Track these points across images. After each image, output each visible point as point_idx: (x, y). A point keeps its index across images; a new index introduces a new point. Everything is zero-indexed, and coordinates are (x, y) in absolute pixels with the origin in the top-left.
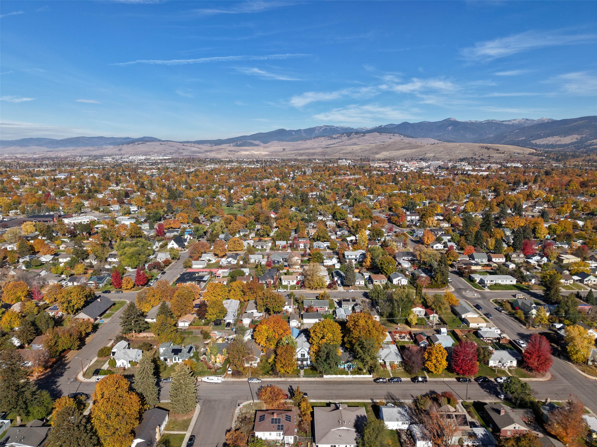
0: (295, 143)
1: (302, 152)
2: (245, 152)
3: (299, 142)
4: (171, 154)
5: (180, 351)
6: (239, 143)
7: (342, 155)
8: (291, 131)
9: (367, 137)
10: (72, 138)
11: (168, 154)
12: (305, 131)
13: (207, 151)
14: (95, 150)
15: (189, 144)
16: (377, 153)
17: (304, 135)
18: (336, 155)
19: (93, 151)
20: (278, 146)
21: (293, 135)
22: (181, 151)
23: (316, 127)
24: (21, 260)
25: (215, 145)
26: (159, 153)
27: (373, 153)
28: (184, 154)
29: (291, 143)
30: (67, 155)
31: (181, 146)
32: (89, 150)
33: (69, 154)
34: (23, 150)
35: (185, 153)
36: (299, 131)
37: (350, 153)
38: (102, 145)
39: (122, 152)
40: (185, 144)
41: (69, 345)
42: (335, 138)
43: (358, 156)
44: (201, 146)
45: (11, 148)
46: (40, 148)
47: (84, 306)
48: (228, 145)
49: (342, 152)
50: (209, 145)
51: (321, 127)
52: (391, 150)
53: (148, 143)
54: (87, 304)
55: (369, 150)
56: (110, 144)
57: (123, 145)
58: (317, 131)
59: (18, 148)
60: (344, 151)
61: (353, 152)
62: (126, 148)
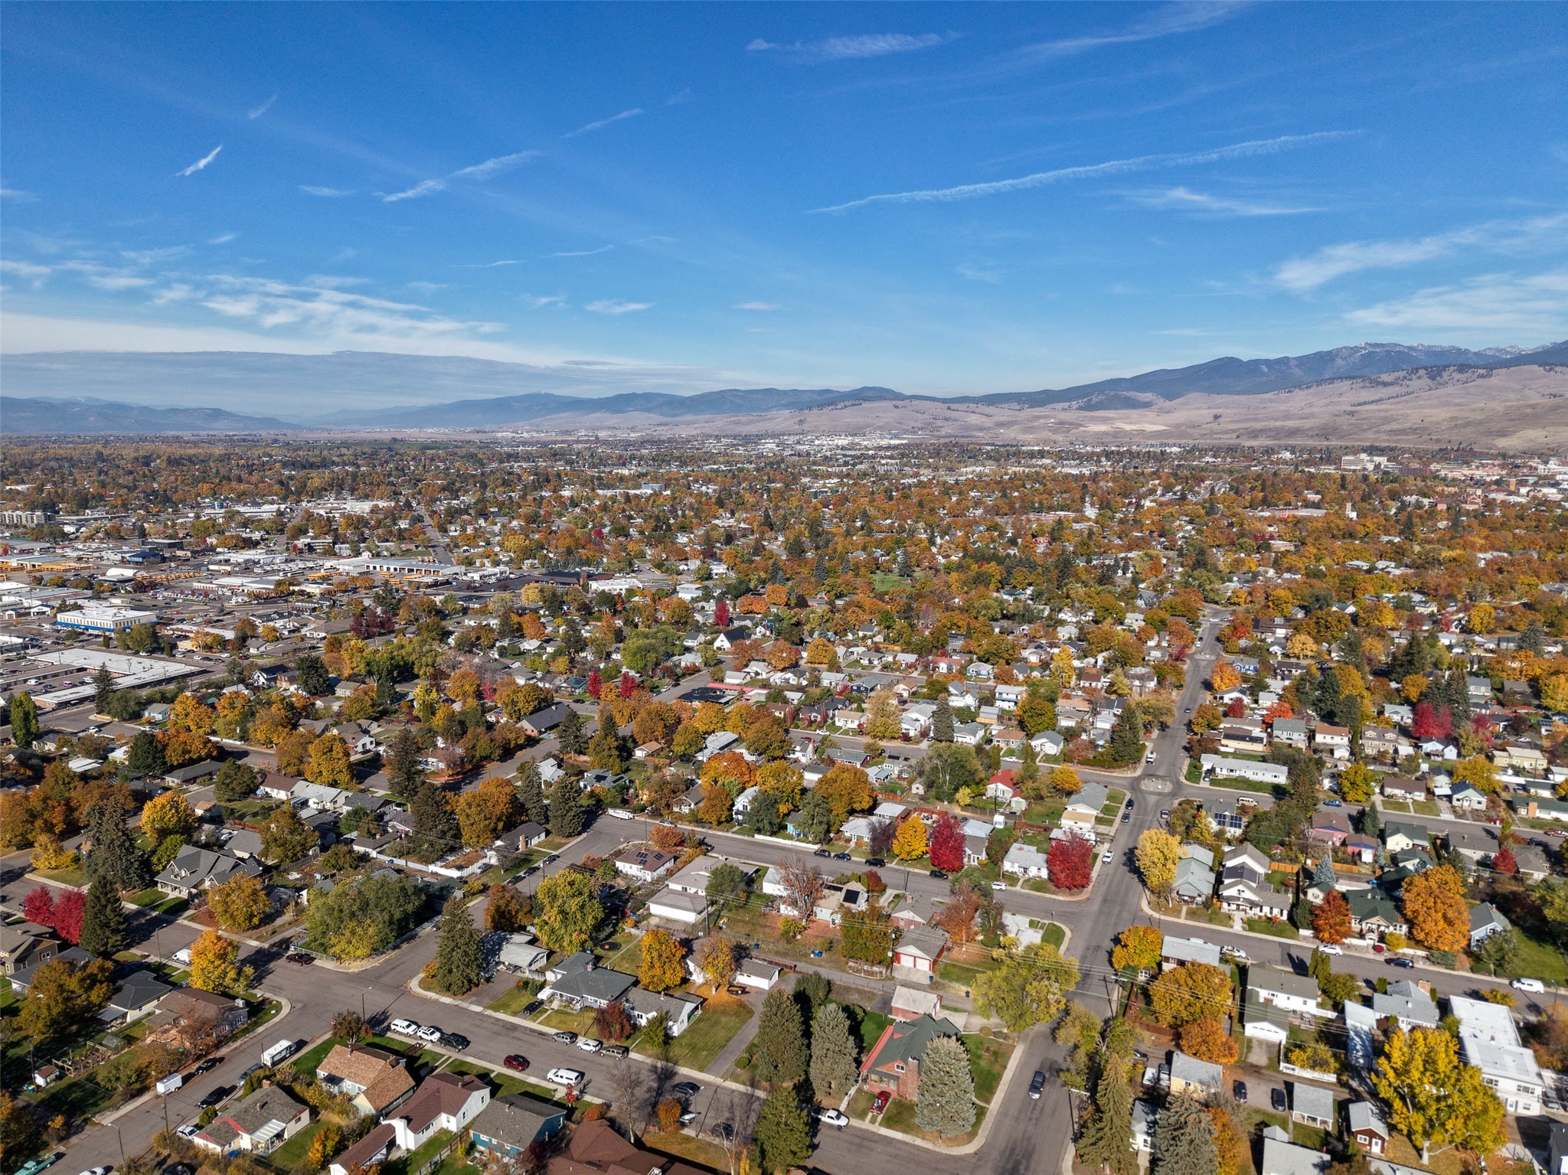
0: (1254, 400)
1: (1258, 425)
2: (1098, 426)
3: (1269, 395)
4: (914, 431)
5: (604, 778)
6: (1095, 400)
7: (1384, 437)
8: (1256, 363)
9: (1499, 378)
10: (711, 394)
11: (906, 432)
12: (1302, 361)
13: (1001, 425)
14: (752, 422)
15: (963, 407)
16: (1503, 434)
17: (1297, 373)
18: (1365, 435)
19: (746, 424)
20: (1199, 408)
21: (1263, 374)
22: (939, 423)
23: (1339, 350)
24: (498, 644)
25: (1031, 407)
26: (885, 429)
27: (1490, 433)
28: (943, 432)
29: (1242, 399)
30: (694, 433)
31: (940, 409)
32: (737, 423)
33: (699, 431)
34: (613, 419)
35: (948, 429)
36: (1284, 361)
37: (1413, 430)
38: (768, 409)
39: (806, 427)
40: (954, 406)
41: (488, 751)
42: (1385, 384)
43: (1438, 441)
44: (991, 410)
45: (595, 415)
46: (647, 414)
47: (531, 713)
48: (1066, 405)
49: (1387, 427)
50: (1015, 406)
51: (1356, 349)
52: (1554, 424)
53: (866, 405)
54: (536, 710)
55: (1481, 423)
56: (787, 406)
57: (810, 408)
58: (1339, 361)
59: (607, 415)
60: (1395, 426)
61: (1425, 429)
62: (814, 417)
